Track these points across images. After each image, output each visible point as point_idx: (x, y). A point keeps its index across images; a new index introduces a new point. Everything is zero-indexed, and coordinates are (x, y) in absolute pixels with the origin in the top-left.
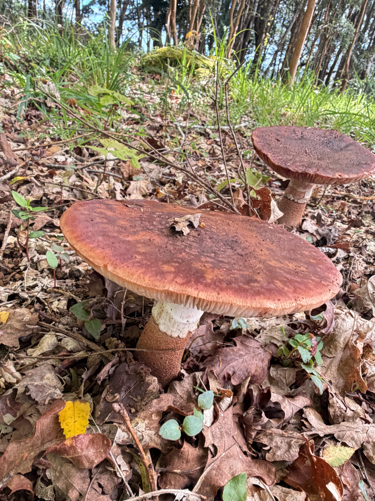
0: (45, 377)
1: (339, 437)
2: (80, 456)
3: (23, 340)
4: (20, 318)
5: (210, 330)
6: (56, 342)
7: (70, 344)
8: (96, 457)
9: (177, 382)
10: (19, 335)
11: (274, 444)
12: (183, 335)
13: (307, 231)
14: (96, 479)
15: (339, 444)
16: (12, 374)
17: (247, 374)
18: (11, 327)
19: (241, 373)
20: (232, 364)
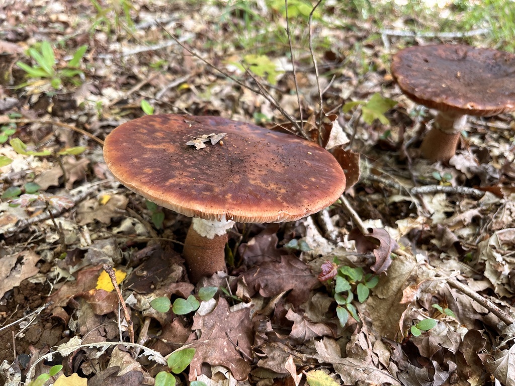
0: (106, 247)
1: (337, 369)
2: (95, 304)
3: (114, 220)
4: (115, 202)
5: (273, 246)
6: (131, 225)
7: (140, 229)
8: (107, 308)
9: (206, 279)
10: (113, 215)
11: (271, 354)
12: (210, 236)
13: (454, 167)
14: (105, 326)
15: (333, 375)
16: (85, 239)
17: (278, 290)
18: (108, 208)
19: (274, 287)
20: (266, 277)
